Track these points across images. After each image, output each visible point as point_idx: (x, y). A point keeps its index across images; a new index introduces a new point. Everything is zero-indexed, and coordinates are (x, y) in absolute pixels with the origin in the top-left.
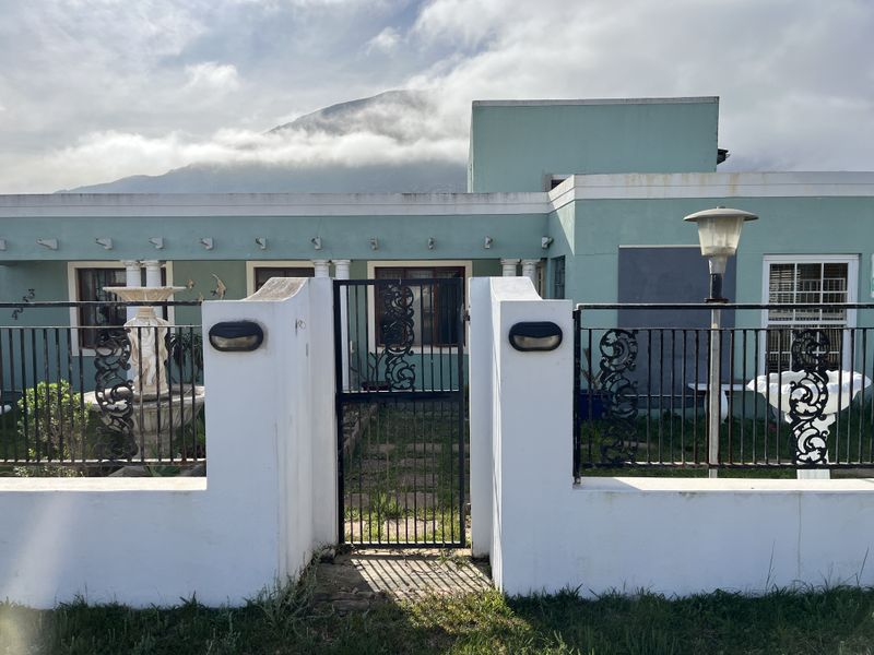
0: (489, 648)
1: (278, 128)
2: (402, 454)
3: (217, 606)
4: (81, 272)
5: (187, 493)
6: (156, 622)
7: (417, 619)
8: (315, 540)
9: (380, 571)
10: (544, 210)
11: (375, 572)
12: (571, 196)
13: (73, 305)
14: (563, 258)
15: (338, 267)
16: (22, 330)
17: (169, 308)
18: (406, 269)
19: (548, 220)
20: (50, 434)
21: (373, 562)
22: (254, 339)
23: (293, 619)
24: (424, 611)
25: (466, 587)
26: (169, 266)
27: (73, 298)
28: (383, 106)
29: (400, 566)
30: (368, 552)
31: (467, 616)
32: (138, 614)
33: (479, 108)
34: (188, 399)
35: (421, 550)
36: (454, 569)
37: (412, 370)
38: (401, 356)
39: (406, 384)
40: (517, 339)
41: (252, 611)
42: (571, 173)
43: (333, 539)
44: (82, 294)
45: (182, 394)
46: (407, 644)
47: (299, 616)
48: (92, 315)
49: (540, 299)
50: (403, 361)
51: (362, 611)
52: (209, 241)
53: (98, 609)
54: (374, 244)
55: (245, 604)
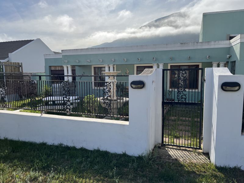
0: (211, 180)
1: (142, 27)
2: (178, 120)
3: (131, 155)
4: (95, 68)
5: (124, 125)
6: (116, 157)
7: (187, 168)
8: (155, 141)
9: (174, 153)
10: (228, 46)
11: (173, 153)
12: (239, 41)
13: (93, 76)
14: (235, 62)
15: (160, 66)
16: (87, 82)
17: (115, 77)
18: (180, 66)
19: (230, 49)
20: (90, 108)
21: (172, 150)
22: (142, 85)
23: (151, 162)
24: (189, 166)
25: (201, 161)
26: (115, 66)
27: (93, 74)
28: (173, 17)
29: (180, 152)
30: (170, 147)
31: (203, 170)
32: (112, 154)
33: (205, 15)
34: (122, 101)
35: (186, 148)
36: (197, 155)
37: (186, 96)
38: (182, 92)
39: (183, 100)
40: (224, 87)
41: (140, 158)
42: (239, 34)
43: (160, 142)
44: (95, 73)
45: (120, 99)
46: (185, 174)
47: (152, 161)
48: (97, 79)
49: (232, 75)
50: (183, 93)
51: (170, 163)
52: (125, 59)
53: (102, 151)
54: (171, 58)
55: (138, 156)
